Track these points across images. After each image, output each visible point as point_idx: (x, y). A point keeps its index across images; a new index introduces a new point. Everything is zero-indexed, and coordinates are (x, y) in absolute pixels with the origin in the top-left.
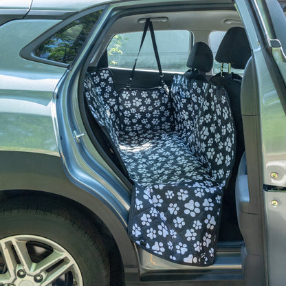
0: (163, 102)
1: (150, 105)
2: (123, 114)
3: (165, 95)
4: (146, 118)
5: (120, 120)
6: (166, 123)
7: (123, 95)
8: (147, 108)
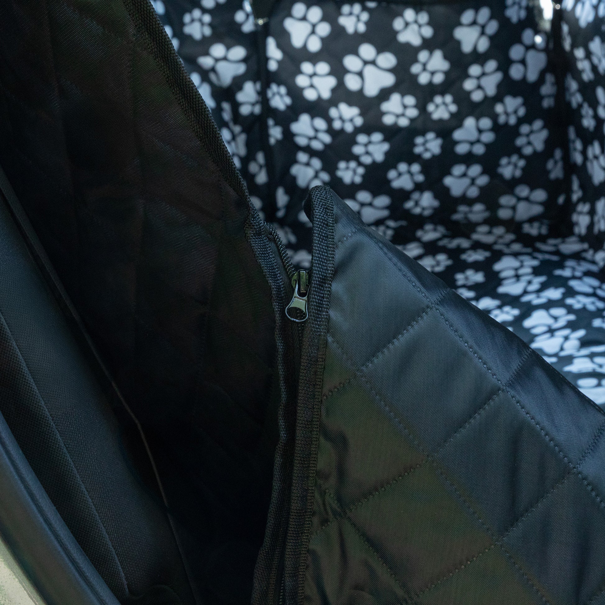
0: (516, 72)
1: (442, 89)
2: (288, 135)
3: (527, 34)
4: (412, 158)
5: (269, 166)
6: (523, 191)
7: (290, 24)
8: (422, 106)
